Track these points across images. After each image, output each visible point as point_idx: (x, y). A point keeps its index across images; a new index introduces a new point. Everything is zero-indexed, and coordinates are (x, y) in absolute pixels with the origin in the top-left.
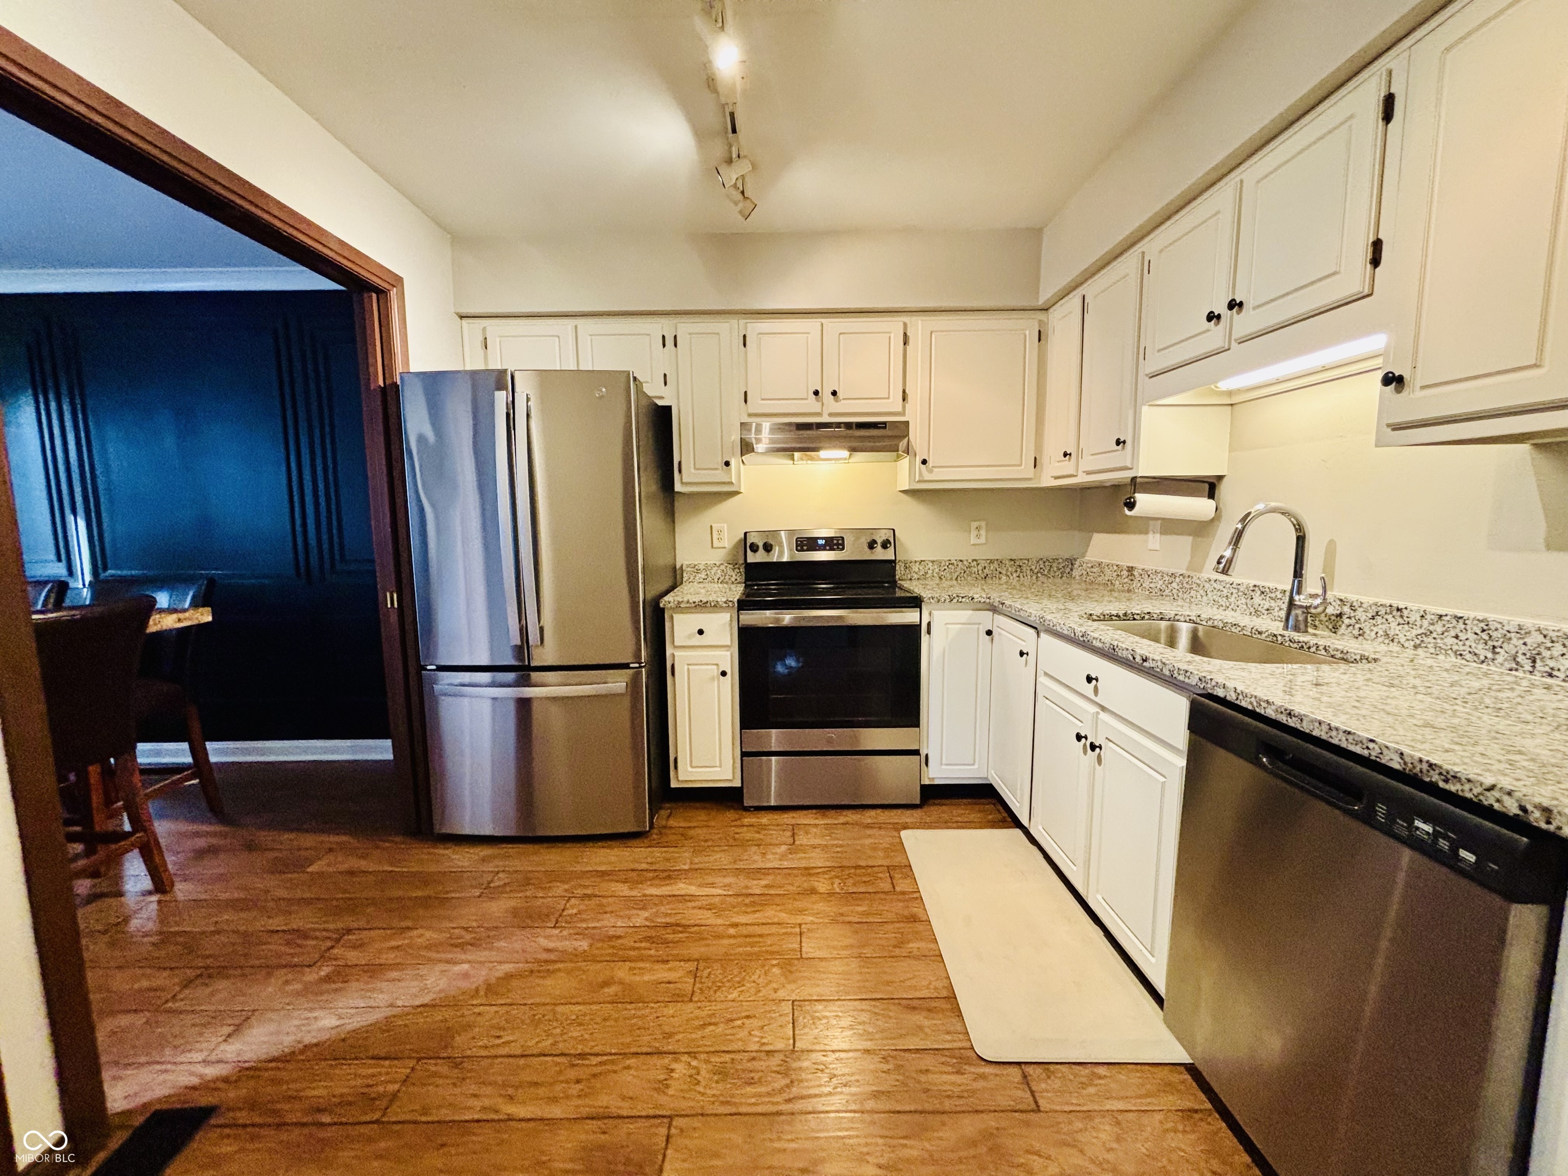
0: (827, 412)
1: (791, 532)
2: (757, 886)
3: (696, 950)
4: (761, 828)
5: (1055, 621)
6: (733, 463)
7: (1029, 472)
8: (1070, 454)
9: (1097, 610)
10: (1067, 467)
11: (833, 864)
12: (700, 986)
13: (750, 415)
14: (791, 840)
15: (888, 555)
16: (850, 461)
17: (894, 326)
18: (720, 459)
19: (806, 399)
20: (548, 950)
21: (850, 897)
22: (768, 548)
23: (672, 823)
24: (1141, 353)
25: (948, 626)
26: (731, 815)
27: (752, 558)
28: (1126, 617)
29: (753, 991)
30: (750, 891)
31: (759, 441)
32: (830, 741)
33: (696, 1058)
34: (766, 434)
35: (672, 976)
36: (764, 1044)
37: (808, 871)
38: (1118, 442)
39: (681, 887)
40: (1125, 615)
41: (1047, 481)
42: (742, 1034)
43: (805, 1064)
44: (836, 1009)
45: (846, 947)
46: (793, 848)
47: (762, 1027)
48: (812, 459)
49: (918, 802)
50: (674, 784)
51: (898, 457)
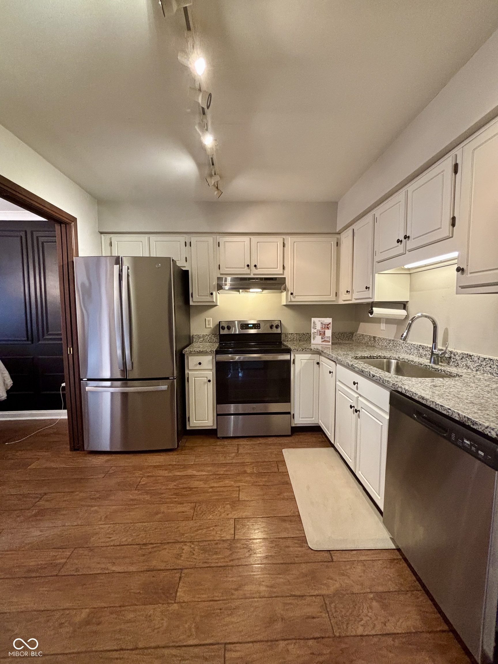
0: (253, 273)
1: (239, 321)
2: (222, 471)
3: (194, 498)
4: (224, 446)
5: (342, 359)
6: (214, 293)
7: (334, 298)
8: (349, 292)
9: (360, 354)
10: (348, 297)
11: (253, 461)
12: (196, 513)
13: (221, 274)
14: (236, 451)
15: (279, 331)
16: (263, 292)
17: (279, 240)
18: (209, 293)
19: (244, 268)
20: (132, 500)
21: (260, 475)
22: (229, 328)
23: (187, 444)
24: (374, 253)
25: (302, 361)
26: (212, 440)
27: (222, 332)
28: (371, 357)
29: (218, 515)
30: (219, 473)
31: (226, 285)
32: (253, 408)
33: (193, 544)
34: (229, 282)
35: (183, 509)
36: (222, 537)
37: (243, 464)
38: (366, 288)
39: (190, 472)
40: (370, 356)
41: (341, 302)
42: (213, 533)
43: (239, 545)
44: (253, 521)
45: (258, 495)
46: (238, 454)
47: (222, 530)
48: (247, 292)
49: (290, 434)
50: (188, 428)
51: (282, 292)
